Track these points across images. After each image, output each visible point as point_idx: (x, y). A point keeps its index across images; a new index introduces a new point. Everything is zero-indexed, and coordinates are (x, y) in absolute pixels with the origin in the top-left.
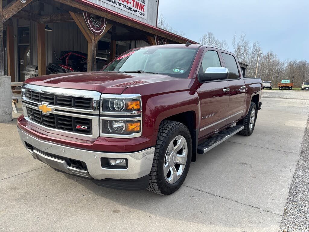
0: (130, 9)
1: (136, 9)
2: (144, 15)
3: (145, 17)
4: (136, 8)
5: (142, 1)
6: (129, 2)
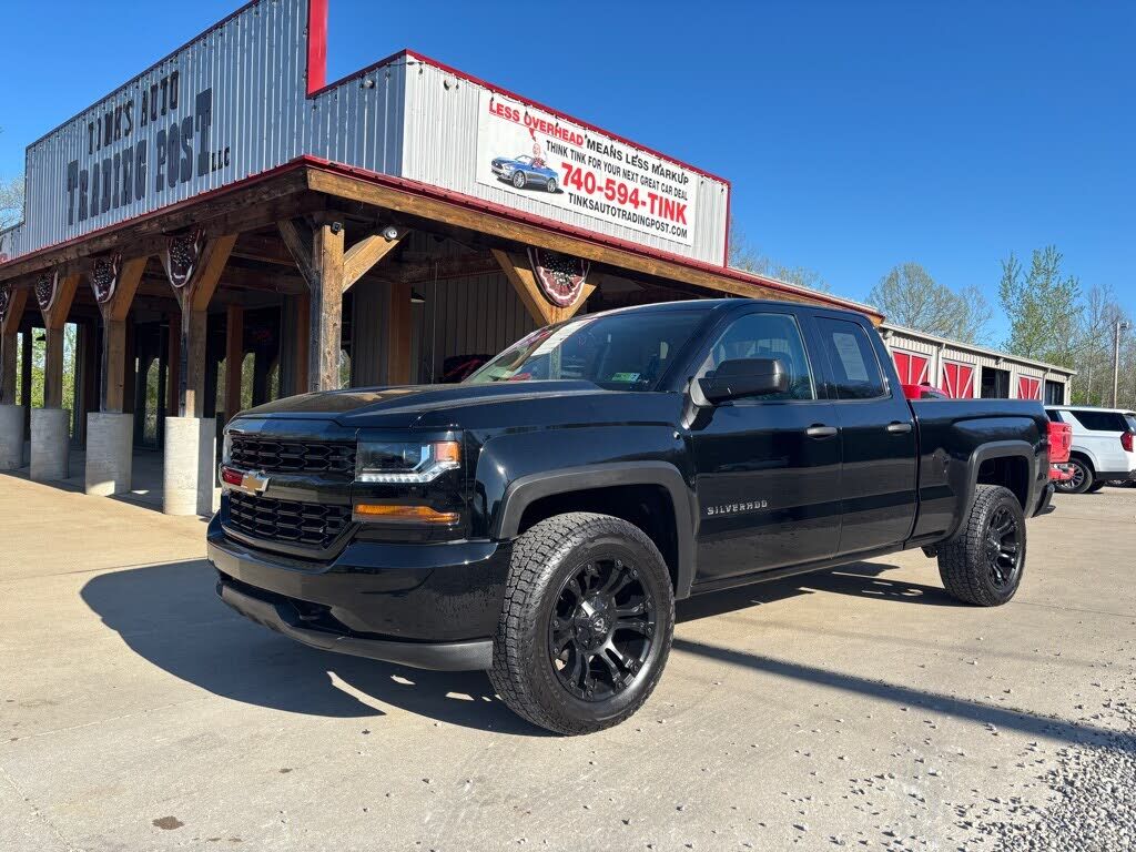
0: (642, 220)
1: (662, 220)
2: (684, 233)
3: (689, 240)
4: (660, 215)
5: (679, 193)
6: (640, 199)
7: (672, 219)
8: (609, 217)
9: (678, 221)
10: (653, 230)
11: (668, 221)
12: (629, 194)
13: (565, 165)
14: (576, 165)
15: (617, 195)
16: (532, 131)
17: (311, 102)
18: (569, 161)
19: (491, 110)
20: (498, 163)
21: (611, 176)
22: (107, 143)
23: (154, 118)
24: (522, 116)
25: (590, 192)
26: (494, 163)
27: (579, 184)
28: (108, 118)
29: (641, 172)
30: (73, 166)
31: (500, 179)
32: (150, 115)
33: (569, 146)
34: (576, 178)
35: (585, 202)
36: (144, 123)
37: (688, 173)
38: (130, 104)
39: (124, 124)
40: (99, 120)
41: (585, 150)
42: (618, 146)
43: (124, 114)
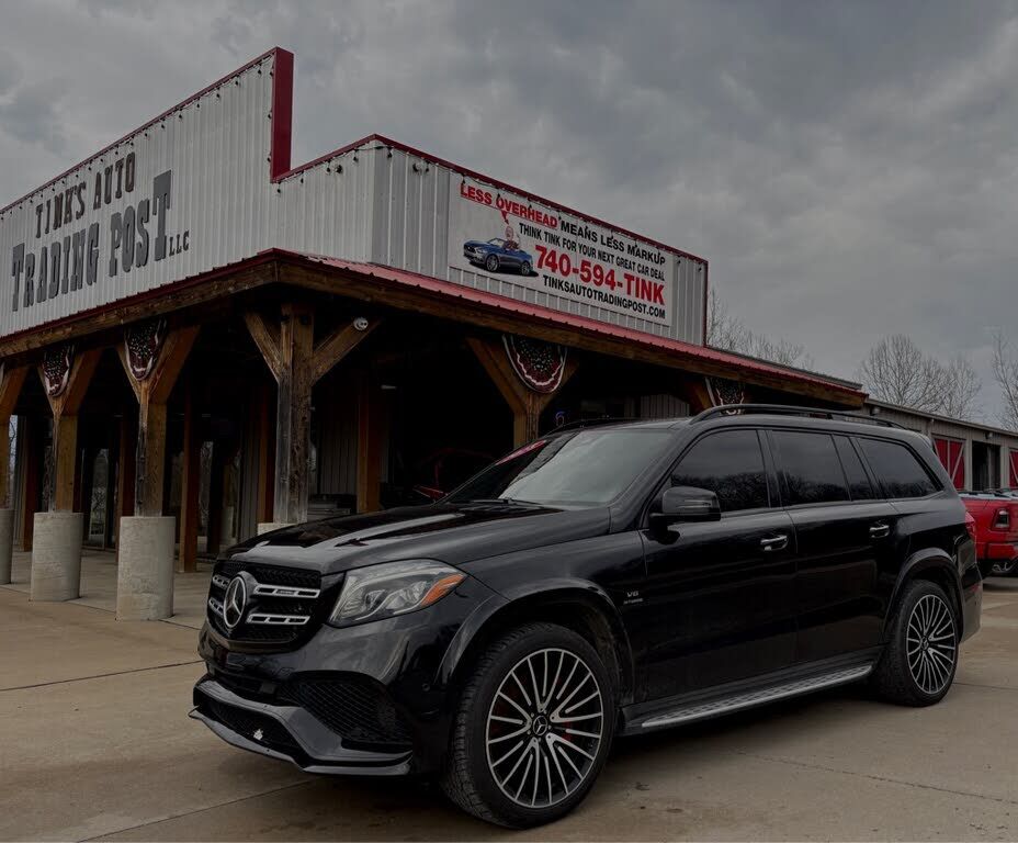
0: (619, 302)
1: (639, 300)
2: (662, 314)
4: (637, 296)
5: (655, 274)
6: (615, 280)
7: (649, 299)
8: (585, 299)
9: (655, 301)
10: (630, 311)
11: (645, 301)
12: (605, 275)
13: (538, 248)
14: (550, 247)
15: (593, 277)
16: (504, 214)
17: (276, 186)
18: (543, 244)
19: (462, 193)
20: (470, 248)
21: (586, 258)
22: (57, 225)
23: (108, 201)
24: (494, 198)
25: (566, 274)
26: (466, 246)
27: (553, 267)
28: (58, 200)
29: (617, 253)
30: (20, 249)
31: (472, 263)
32: (103, 197)
33: (544, 228)
34: (550, 260)
35: (560, 284)
36: (97, 206)
37: (664, 254)
38: (83, 186)
39: (76, 207)
40: (49, 202)
41: (558, 232)
42: (592, 228)
43: (75, 197)
